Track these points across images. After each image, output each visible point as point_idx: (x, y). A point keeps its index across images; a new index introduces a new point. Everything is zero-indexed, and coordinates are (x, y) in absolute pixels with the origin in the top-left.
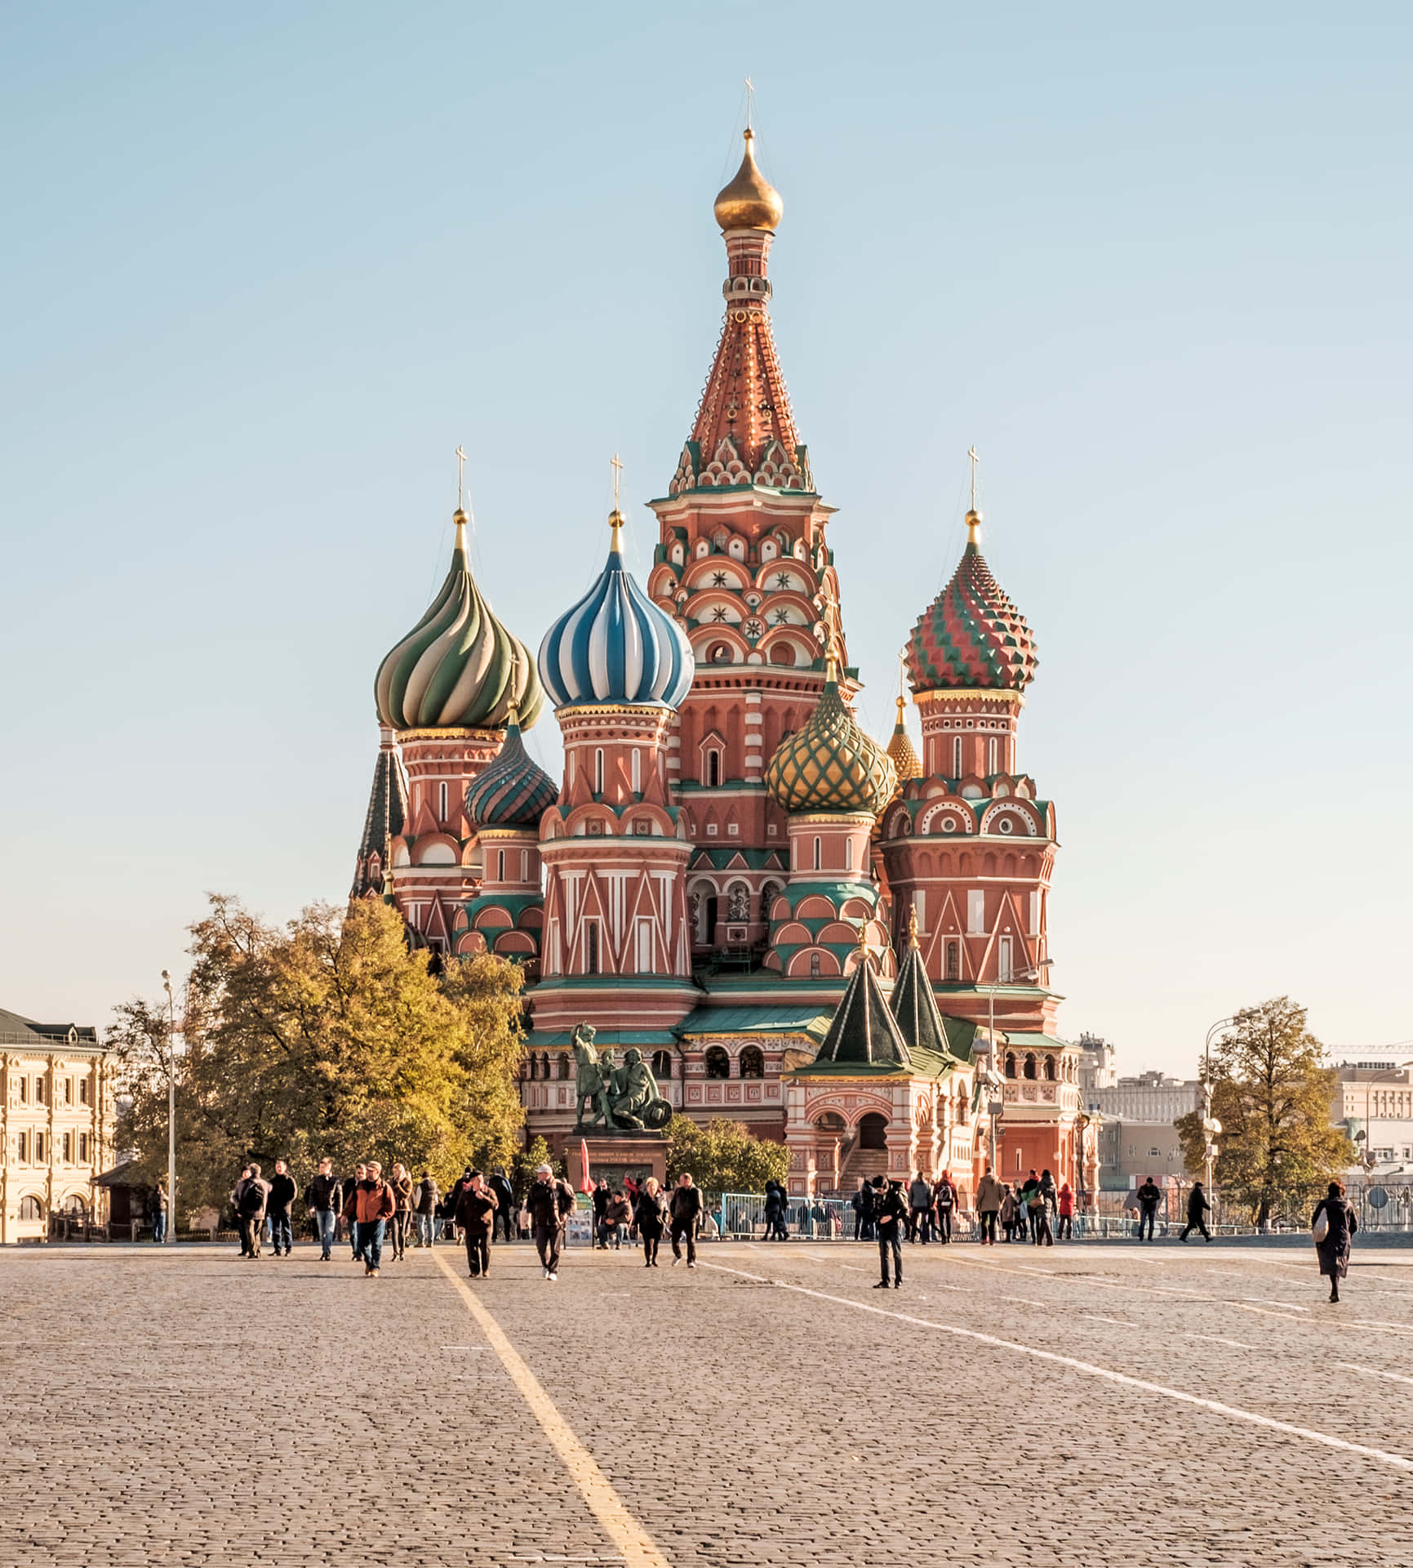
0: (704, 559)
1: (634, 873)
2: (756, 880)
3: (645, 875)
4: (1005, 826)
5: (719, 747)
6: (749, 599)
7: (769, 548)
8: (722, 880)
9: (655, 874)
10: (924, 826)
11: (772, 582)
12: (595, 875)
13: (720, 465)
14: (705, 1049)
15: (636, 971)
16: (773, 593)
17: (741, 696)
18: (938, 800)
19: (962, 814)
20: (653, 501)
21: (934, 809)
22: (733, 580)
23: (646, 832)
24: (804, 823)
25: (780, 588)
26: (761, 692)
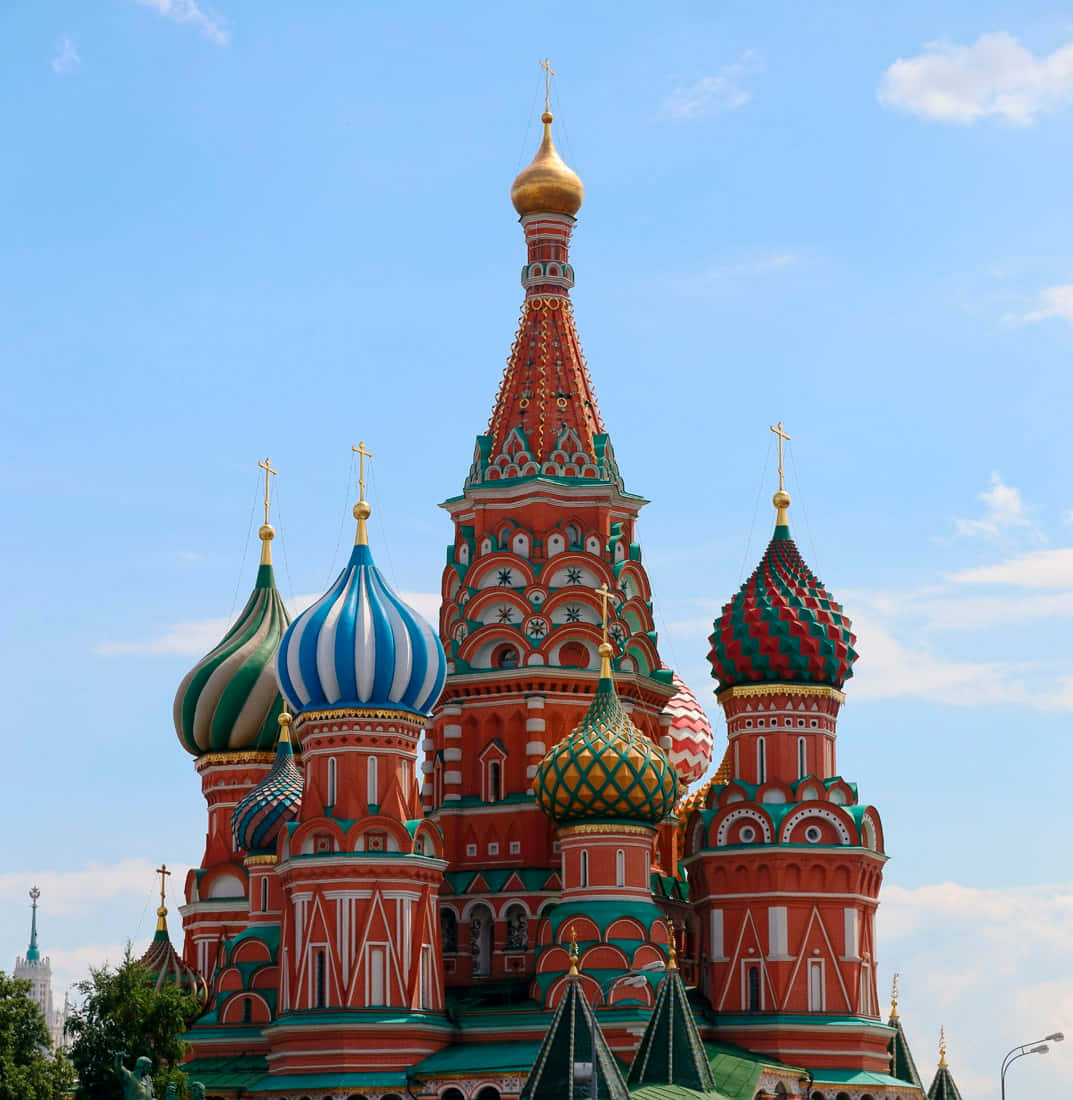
0: (488, 556)
1: (365, 894)
2: (534, 903)
3: (377, 896)
4: (813, 834)
5: (500, 757)
6: (532, 598)
7: (556, 541)
8: (498, 904)
9: (388, 894)
10: (719, 836)
11: (560, 579)
12: (322, 898)
13: (508, 458)
14: (440, 1092)
15: (367, 1005)
16: (559, 590)
17: (522, 701)
18: (737, 806)
19: (760, 821)
20: (448, 501)
21: (729, 817)
22: (518, 579)
23: (380, 848)
24: (574, 835)
25: (571, 584)
26: (544, 696)
